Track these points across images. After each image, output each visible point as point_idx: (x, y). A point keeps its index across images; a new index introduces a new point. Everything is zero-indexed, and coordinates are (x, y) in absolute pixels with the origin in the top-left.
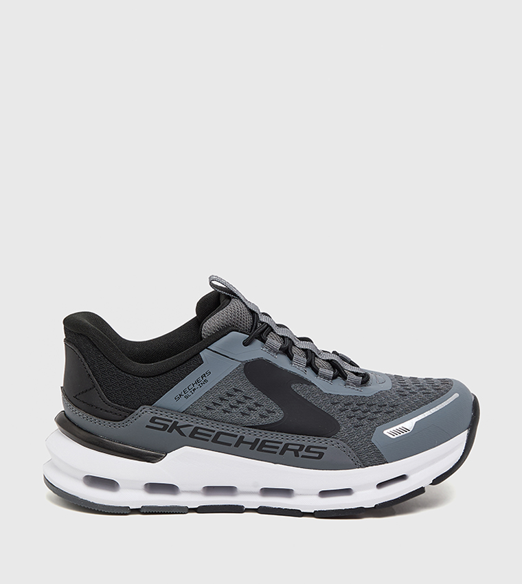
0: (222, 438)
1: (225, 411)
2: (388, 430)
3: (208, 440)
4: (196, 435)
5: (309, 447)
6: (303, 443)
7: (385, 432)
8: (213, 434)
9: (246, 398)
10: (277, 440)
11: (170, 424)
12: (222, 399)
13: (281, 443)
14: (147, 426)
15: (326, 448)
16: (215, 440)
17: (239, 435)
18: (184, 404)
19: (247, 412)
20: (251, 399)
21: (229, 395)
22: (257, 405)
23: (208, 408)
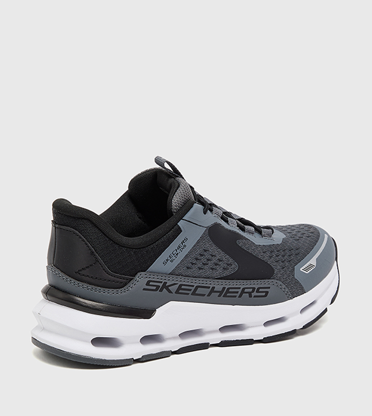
0: (199, 291)
1: (200, 269)
2: (303, 268)
3: (188, 294)
4: (180, 291)
5: (259, 288)
6: (254, 286)
7: (301, 270)
8: (193, 288)
9: (212, 256)
10: (237, 286)
11: (161, 285)
12: (197, 259)
13: (240, 288)
14: (144, 289)
15: (269, 288)
16: (194, 294)
17: (211, 286)
18: (171, 267)
19: (214, 267)
20: (215, 256)
21: (201, 255)
22: (220, 260)
23: (188, 268)
